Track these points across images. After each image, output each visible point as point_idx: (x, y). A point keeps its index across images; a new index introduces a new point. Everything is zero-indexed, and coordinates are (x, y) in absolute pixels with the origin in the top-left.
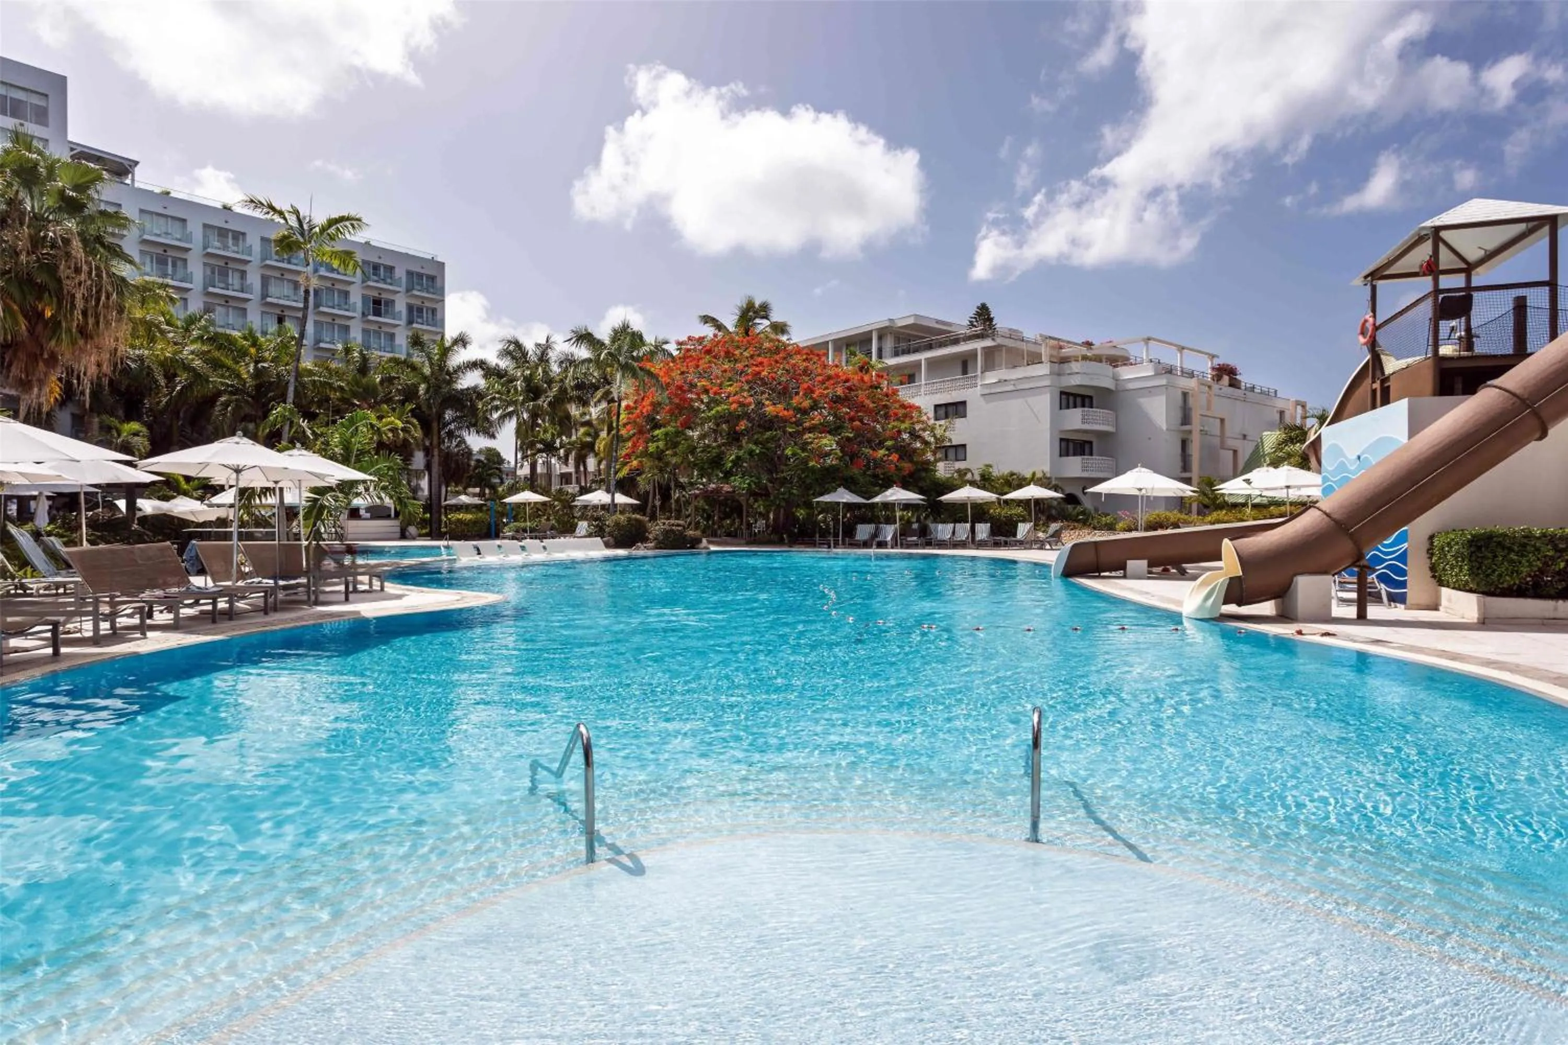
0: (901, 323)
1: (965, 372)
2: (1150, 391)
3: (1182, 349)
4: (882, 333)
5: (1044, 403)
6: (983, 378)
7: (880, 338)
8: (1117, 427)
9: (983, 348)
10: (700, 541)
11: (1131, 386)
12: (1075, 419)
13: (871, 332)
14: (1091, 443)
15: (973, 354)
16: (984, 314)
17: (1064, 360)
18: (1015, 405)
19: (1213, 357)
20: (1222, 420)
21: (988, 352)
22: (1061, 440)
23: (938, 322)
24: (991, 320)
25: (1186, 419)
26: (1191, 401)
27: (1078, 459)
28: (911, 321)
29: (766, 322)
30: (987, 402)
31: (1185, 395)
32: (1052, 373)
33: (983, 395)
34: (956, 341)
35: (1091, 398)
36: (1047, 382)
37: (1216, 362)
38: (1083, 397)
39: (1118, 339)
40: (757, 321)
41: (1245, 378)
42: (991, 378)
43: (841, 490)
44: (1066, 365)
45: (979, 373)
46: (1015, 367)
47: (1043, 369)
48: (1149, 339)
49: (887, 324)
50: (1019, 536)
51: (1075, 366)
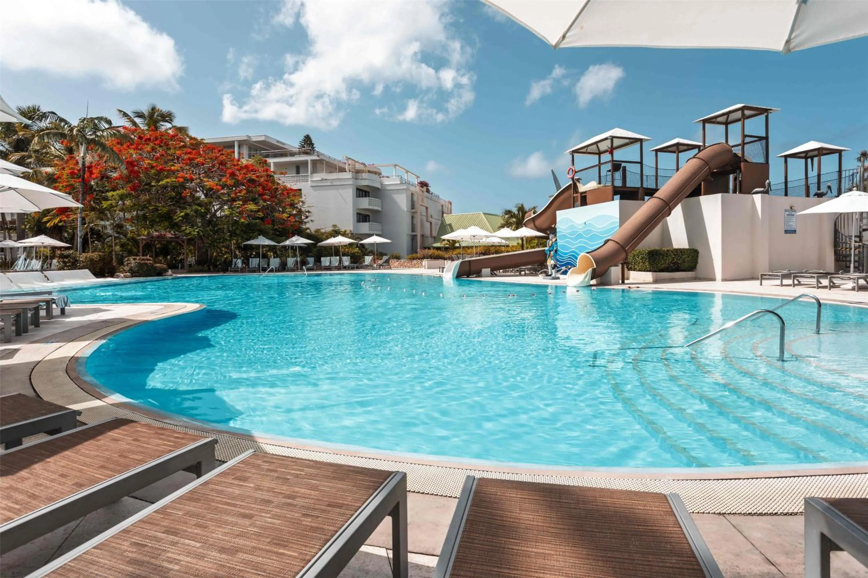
0: (254, 139)
1: (298, 172)
2: (398, 191)
3: (407, 172)
4: (241, 143)
5: (349, 193)
6: (311, 177)
7: (239, 146)
8: (382, 208)
9: (312, 160)
10: (167, 271)
11: (389, 188)
12: (365, 203)
13: (234, 142)
14: (369, 216)
15: (305, 163)
16: (308, 141)
17: (358, 172)
18: (332, 193)
19: (418, 177)
20: (427, 208)
21: (314, 162)
22: (357, 213)
23: (278, 142)
24: (313, 144)
25: (413, 207)
26: (415, 198)
27: (367, 224)
28: (263, 139)
29: (169, 125)
30: (315, 191)
31: (412, 194)
32: (353, 178)
33: (312, 186)
34: (292, 154)
35: (369, 192)
36: (351, 182)
37: (420, 180)
38: (366, 192)
39: (377, 163)
40: (162, 123)
41: (431, 189)
42: (317, 177)
43: (261, 237)
44: (359, 174)
45: (309, 173)
46: (331, 172)
47: (347, 175)
48: (396, 165)
49: (246, 138)
50: (366, 263)
51: (365, 175)
